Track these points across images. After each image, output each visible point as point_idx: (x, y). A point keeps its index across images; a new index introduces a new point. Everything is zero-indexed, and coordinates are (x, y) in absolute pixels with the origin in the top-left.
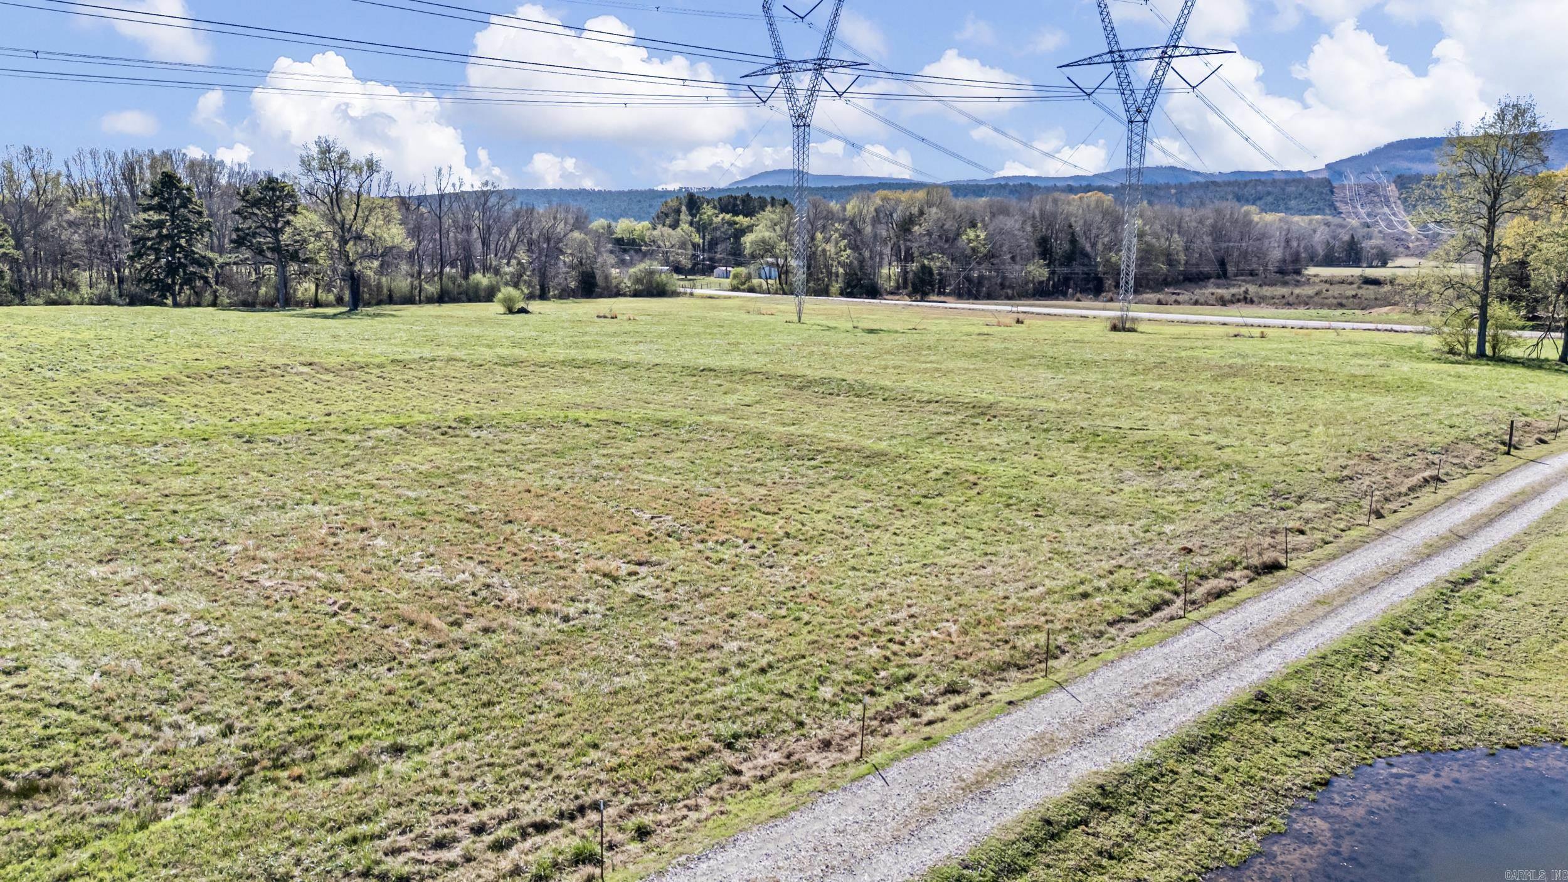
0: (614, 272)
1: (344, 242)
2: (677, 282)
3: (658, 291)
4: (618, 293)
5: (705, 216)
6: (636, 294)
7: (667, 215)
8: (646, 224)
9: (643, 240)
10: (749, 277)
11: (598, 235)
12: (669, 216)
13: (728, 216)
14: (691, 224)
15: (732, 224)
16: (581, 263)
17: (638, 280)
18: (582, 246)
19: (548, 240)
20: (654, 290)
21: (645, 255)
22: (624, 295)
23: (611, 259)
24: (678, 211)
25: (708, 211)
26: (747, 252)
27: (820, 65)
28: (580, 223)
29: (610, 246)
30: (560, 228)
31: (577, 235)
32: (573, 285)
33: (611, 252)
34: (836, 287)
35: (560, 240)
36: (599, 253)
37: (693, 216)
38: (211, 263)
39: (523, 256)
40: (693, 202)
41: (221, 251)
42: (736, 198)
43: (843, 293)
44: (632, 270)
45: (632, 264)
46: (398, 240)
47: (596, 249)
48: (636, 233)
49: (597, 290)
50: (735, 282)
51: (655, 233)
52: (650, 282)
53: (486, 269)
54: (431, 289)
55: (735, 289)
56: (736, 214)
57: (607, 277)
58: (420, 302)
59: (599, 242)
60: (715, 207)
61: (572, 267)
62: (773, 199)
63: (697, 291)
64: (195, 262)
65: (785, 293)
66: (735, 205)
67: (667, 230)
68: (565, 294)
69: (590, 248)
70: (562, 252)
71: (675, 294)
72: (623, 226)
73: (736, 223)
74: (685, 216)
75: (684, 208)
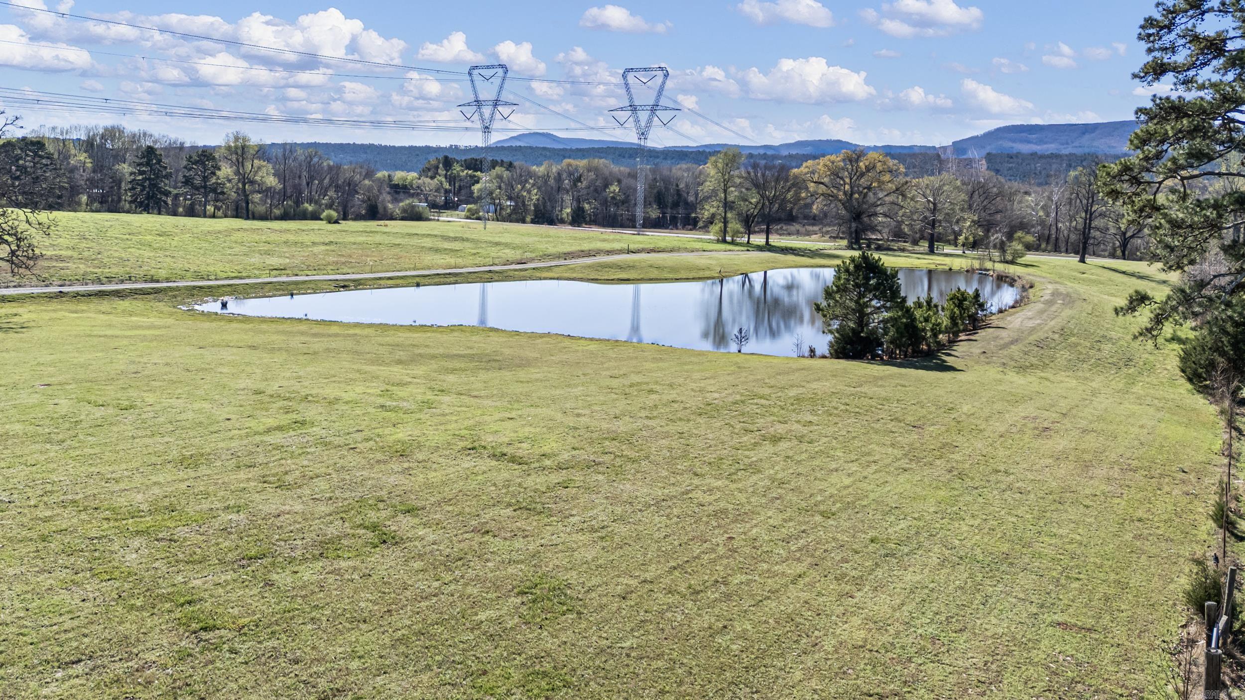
0: (390, 206)
1: (244, 185)
2: (427, 213)
3: (417, 217)
4: (392, 218)
5: (455, 172)
6: (403, 219)
7: (429, 170)
8: (415, 175)
9: (412, 186)
10: (477, 212)
11: (380, 181)
12: (430, 171)
13: (470, 172)
14: (446, 176)
15: (472, 177)
16: (369, 199)
17: (404, 210)
18: (370, 189)
19: (349, 185)
20: (414, 216)
21: (412, 196)
22: (395, 219)
23: (389, 198)
24: (437, 168)
25: (457, 168)
26: (476, 195)
27: (496, 103)
28: (369, 174)
29: (388, 189)
30: (357, 178)
31: (367, 182)
32: (363, 212)
33: (389, 193)
34: (528, 219)
35: (357, 185)
36: (381, 193)
37: (447, 171)
38: (170, 192)
39: (331, 193)
40: (448, 163)
41: (175, 188)
42: (476, 160)
43: (533, 222)
44: (401, 204)
45: (401, 201)
46: (274, 184)
47: (379, 191)
48: (408, 181)
49: (379, 216)
50: (468, 214)
51: (420, 181)
52: (412, 211)
53: (310, 201)
54: (277, 212)
55: (468, 218)
56: (476, 170)
57: (385, 208)
58: (271, 219)
59: (381, 186)
60: (462, 166)
61: (363, 201)
62: (502, 161)
63: (441, 218)
64: (161, 193)
65: (498, 220)
66: (476, 164)
67: (428, 180)
68: (358, 217)
69: (375, 191)
70: (357, 193)
71: (428, 219)
72: (399, 176)
73: (475, 176)
74: (442, 171)
75: (441, 165)
